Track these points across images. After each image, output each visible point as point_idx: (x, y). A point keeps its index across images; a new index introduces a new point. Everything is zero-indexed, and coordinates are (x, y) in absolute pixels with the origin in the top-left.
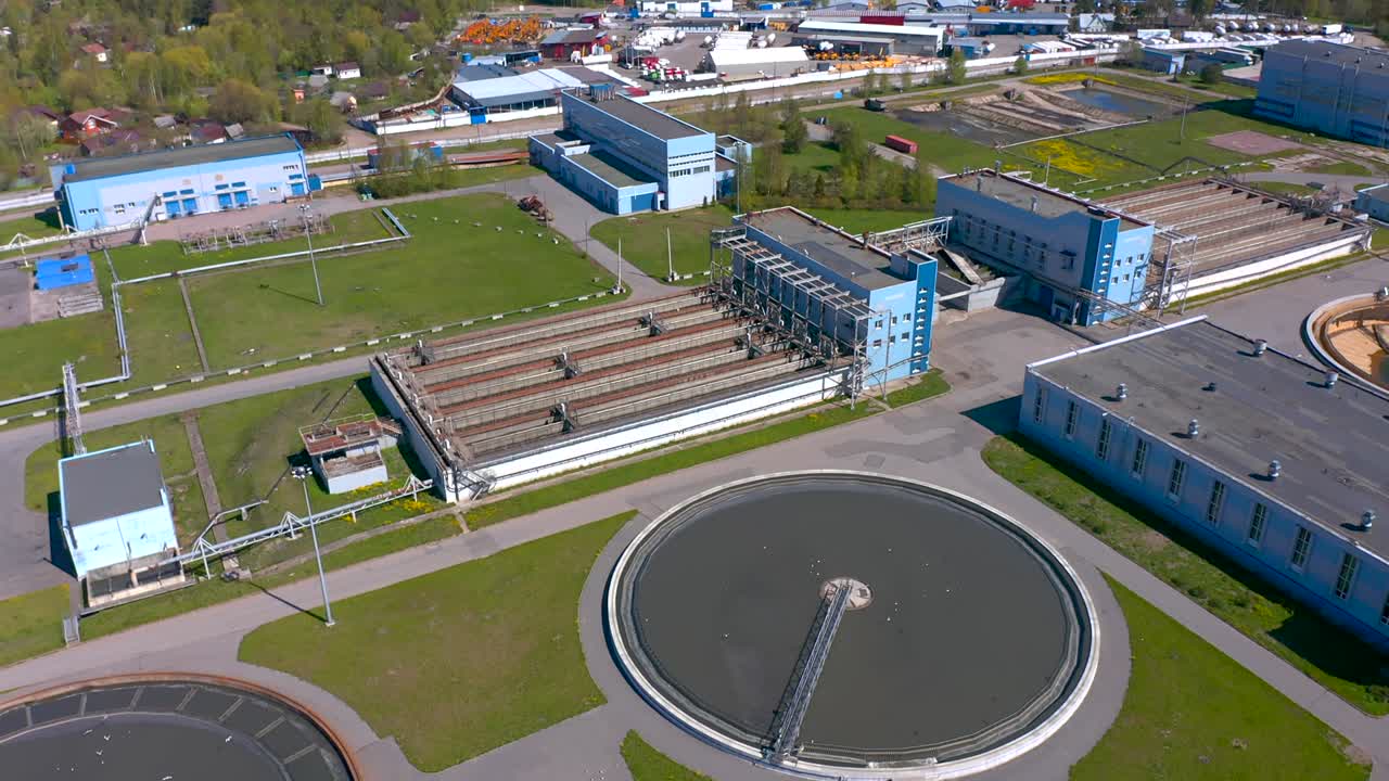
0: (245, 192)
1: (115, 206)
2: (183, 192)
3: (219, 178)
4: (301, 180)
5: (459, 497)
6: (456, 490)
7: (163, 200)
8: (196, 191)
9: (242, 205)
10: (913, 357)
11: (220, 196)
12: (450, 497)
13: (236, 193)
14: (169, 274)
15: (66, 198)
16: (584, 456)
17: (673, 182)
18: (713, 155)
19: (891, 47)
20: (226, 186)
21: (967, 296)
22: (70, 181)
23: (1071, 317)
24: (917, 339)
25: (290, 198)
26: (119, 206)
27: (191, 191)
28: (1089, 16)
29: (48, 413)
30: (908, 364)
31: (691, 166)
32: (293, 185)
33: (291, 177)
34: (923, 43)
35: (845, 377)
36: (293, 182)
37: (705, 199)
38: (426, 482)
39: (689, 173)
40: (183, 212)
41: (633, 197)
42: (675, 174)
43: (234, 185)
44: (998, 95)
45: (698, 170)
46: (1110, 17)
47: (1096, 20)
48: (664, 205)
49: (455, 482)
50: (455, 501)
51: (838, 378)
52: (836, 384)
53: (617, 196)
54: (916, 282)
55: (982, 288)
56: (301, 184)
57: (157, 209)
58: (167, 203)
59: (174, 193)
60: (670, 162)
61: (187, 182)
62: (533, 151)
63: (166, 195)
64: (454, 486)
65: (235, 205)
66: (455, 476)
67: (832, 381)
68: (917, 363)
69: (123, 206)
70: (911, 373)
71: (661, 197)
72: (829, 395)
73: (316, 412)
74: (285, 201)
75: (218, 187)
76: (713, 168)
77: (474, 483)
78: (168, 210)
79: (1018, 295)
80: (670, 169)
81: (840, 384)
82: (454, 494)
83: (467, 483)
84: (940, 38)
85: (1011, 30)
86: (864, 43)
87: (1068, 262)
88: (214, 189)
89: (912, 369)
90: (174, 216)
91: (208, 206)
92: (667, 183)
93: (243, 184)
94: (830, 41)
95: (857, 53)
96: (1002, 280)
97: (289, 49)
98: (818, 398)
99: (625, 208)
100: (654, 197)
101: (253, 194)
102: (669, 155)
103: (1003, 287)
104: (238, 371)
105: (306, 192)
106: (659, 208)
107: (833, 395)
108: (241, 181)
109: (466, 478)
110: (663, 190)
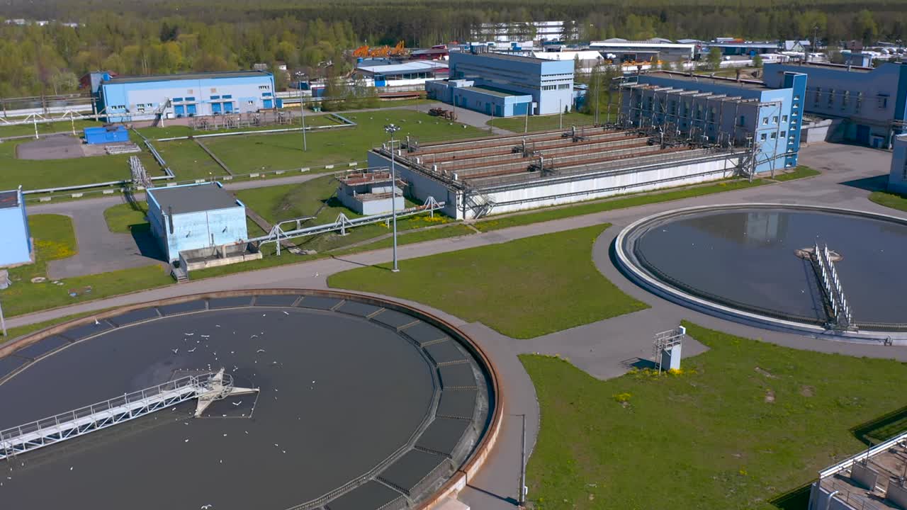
0: (230, 103)
1: (138, 105)
2: (187, 99)
3: (213, 90)
4: (270, 97)
5: (464, 215)
6: (464, 211)
7: (172, 103)
8: (196, 99)
9: (228, 112)
10: (787, 153)
11: (213, 104)
12: (459, 215)
13: (225, 103)
14: (187, 137)
15: (102, 96)
16: (554, 197)
17: (543, 94)
18: (572, 76)
19: (658, 56)
20: (218, 97)
21: (807, 130)
22: (106, 84)
23: (888, 142)
24: (791, 138)
25: (262, 110)
26: (141, 105)
27: (193, 99)
28: (792, 42)
29: (115, 192)
30: (783, 159)
31: (557, 83)
32: (265, 100)
33: (264, 95)
34: (681, 53)
35: (740, 161)
36: (265, 98)
37: (567, 107)
38: (441, 203)
39: (555, 88)
40: (186, 114)
41: (514, 105)
42: (546, 88)
43: (224, 97)
44: (748, 74)
45: (561, 87)
46: (807, 43)
47: (798, 44)
48: (537, 111)
49: (464, 202)
50: (462, 219)
51: (736, 161)
52: (734, 166)
53: (503, 103)
54: (792, 89)
55: (817, 125)
56: (270, 100)
57: (167, 110)
58: (175, 106)
59: (181, 99)
60: (543, 78)
61: (191, 92)
62: (429, 90)
63: (175, 100)
64: (462, 206)
65: (223, 112)
66: (464, 197)
67: (732, 163)
68: (790, 157)
69: (143, 105)
70: (785, 166)
71: (534, 105)
72: (729, 174)
73: (331, 184)
74: (258, 112)
75: (212, 98)
76: (572, 86)
77: (477, 206)
78: (176, 113)
79: (841, 134)
80: (543, 84)
81: (737, 167)
82: (462, 213)
83: (472, 205)
84: (693, 50)
85: (737, 51)
86: (638, 53)
87: (882, 103)
88: (209, 98)
89: (786, 164)
90: (179, 116)
91: (204, 111)
92: (540, 95)
93: (229, 97)
94: (613, 53)
95: (634, 60)
96: (829, 122)
97: (235, 53)
98: (720, 176)
99: (508, 112)
100: (530, 104)
101: (236, 105)
102: (542, 74)
103: (830, 126)
104: (258, 175)
105: (273, 106)
106: (533, 113)
107: (731, 175)
108: (229, 94)
109: (471, 200)
110: (536, 99)
